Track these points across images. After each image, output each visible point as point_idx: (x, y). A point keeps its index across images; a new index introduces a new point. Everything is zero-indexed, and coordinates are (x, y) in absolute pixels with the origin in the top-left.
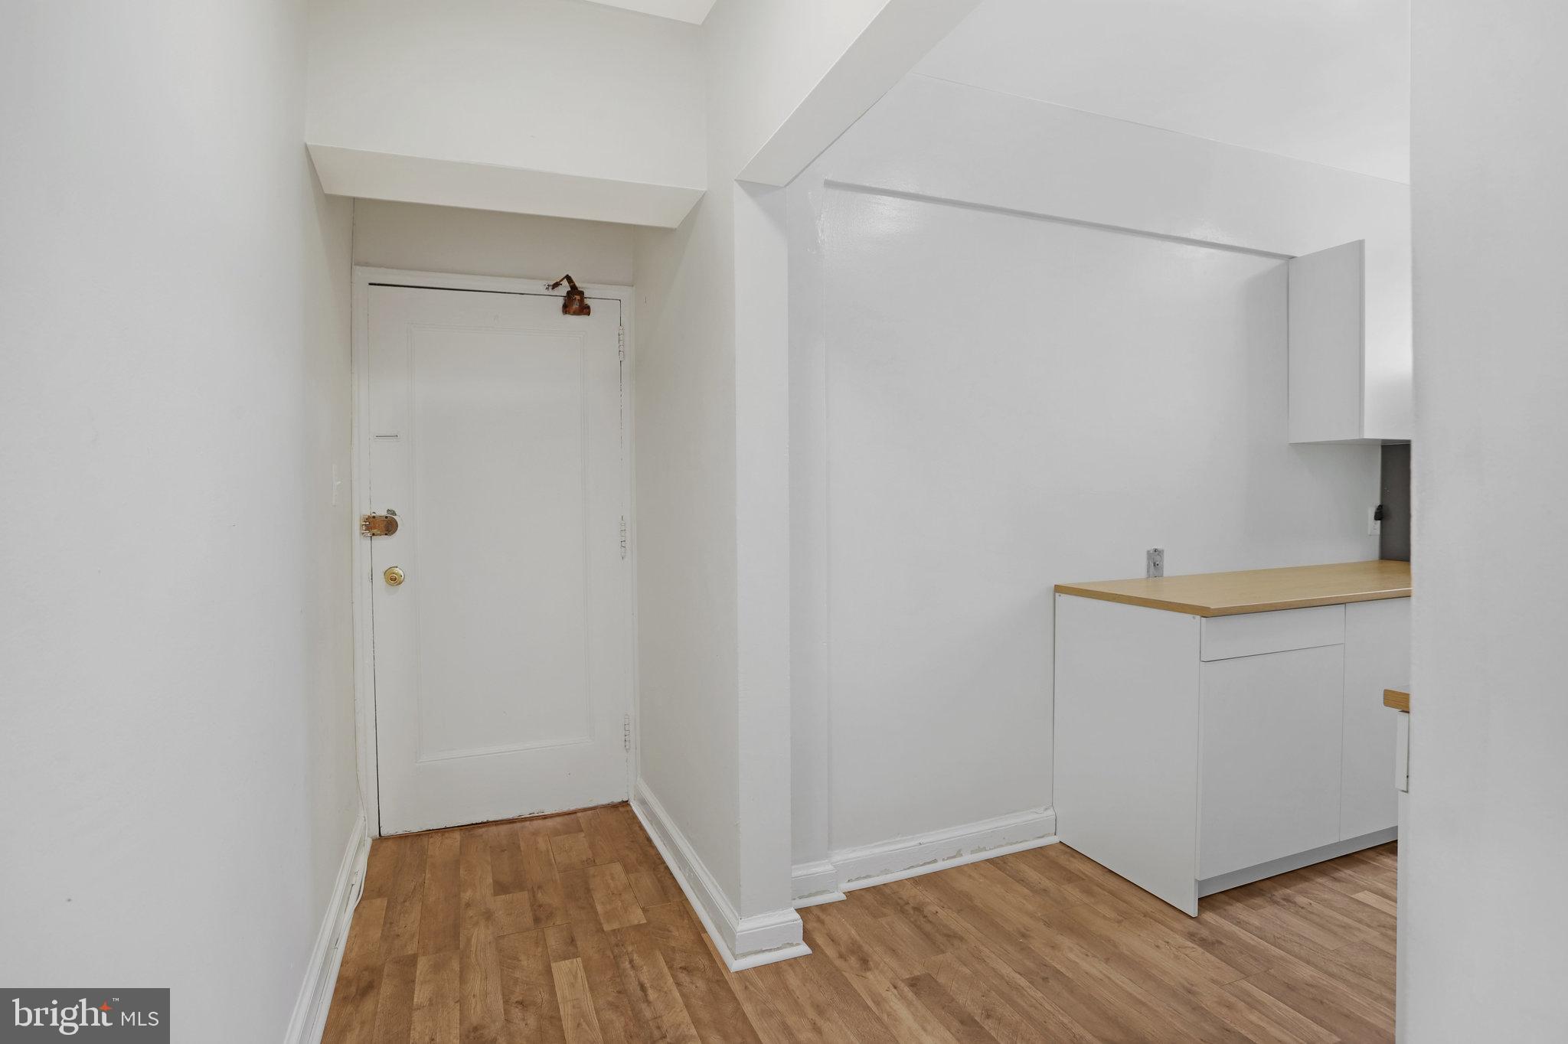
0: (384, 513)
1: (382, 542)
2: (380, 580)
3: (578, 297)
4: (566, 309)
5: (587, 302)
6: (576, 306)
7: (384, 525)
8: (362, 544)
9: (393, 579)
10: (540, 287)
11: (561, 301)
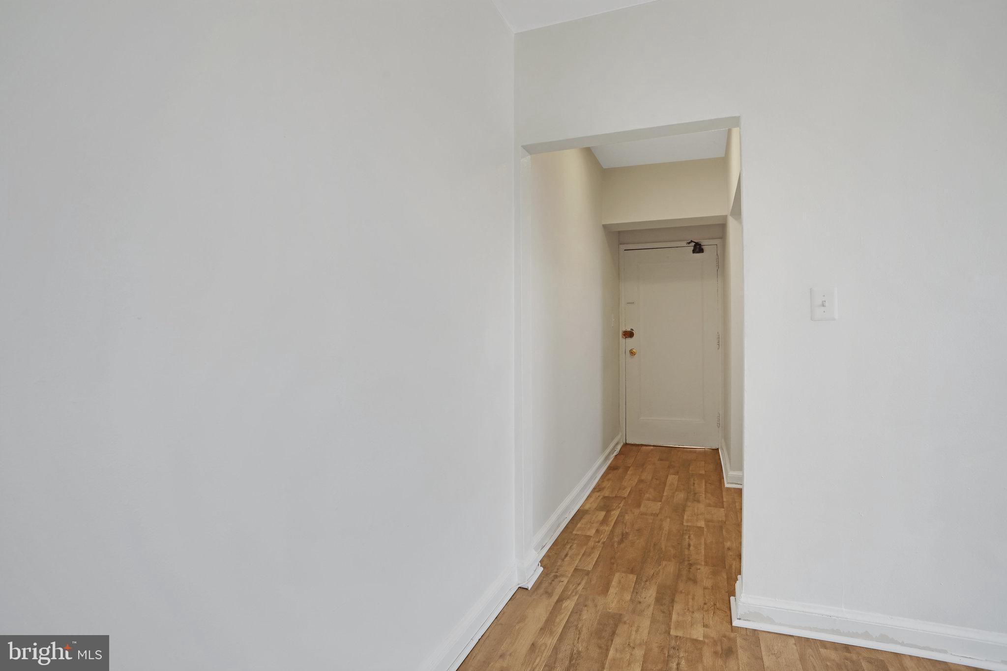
0: (630, 330)
1: (629, 340)
2: (628, 352)
3: (698, 246)
4: (694, 251)
5: (703, 247)
6: (697, 250)
7: (629, 334)
8: (622, 341)
9: (632, 353)
10: (684, 244)
11: (692, 248)
